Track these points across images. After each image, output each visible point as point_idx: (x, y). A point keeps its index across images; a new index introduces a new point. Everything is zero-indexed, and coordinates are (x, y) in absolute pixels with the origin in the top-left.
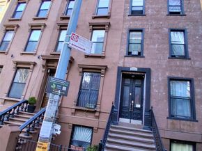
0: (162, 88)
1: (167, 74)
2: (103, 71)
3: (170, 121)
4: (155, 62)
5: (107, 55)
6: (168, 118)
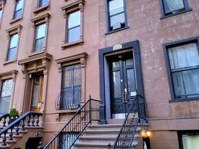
1: (162, 41)
2: (82, 60)
3: (174, 105)
4: (144, 30)
5: (85, 40)
6: (170, 102)
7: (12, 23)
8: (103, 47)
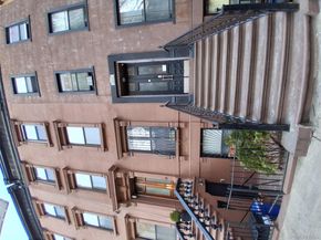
0: (132, 35)
1: (112, 30)
3: (178, 19)
6: (175, 23)
7: (70, 222)
8: (110, 99)
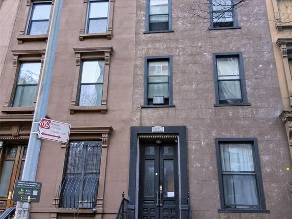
0: (208, 158)
1: (214, 134)
2: (105, 137)
3: (224, 216)
4: (193, 114)
6: (220, 211)
